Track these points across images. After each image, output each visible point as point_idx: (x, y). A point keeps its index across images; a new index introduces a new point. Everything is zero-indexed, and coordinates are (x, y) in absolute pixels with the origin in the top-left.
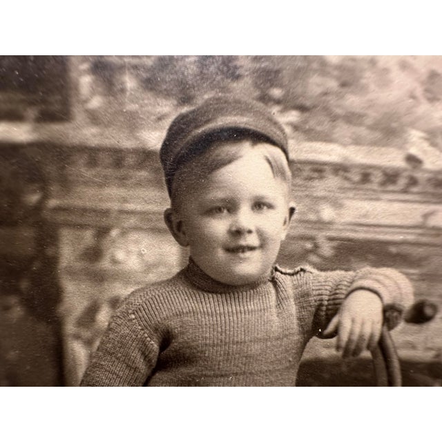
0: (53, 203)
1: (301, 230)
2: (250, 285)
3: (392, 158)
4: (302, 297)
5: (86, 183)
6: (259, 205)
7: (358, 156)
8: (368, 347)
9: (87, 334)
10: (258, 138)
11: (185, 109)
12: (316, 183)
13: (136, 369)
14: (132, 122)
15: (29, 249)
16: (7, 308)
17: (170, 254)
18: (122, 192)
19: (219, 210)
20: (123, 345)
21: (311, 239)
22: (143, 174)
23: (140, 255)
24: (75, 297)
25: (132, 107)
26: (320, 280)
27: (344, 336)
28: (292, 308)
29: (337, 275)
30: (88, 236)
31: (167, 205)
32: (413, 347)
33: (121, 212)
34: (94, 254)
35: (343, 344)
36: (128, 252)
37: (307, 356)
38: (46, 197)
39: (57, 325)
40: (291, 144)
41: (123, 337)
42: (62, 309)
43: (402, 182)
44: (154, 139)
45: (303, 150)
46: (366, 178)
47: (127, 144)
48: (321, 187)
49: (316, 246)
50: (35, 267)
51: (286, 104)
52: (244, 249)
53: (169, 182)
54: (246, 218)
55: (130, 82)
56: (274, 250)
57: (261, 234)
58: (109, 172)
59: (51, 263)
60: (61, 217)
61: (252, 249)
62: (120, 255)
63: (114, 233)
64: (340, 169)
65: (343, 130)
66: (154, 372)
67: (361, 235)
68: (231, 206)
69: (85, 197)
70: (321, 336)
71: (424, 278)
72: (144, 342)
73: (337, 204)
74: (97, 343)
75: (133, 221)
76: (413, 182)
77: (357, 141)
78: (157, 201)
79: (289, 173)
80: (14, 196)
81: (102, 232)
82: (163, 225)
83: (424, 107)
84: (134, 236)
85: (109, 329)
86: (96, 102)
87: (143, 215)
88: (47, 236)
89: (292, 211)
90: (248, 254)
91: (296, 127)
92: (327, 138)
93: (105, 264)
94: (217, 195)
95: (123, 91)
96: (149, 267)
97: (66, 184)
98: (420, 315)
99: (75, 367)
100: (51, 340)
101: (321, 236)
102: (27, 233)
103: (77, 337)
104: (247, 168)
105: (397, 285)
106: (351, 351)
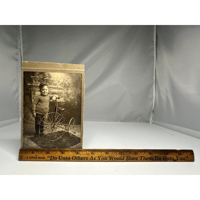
2: (46, 95)
3: (56, 87)
4: (50, 97)
6: (46, 90)
7: (53, 86)
8: (55, 101)
10: (46, 85)
11: (41, 83)
14: (37, 84)
15: (29, 92)
16: (28, 97)
18: (36, 89)
23: (38, 93)
24: (33, 96)
26: (51, 95)
30: (34, 92)
34: (34, 93)
39: (31, 98)
41: (36, 99)
44: (39, 85)
45: (49, 86)
46: (54, 88)
48: (51, 89)
51: (48, 83)
54: (45, 91)
58: (35, 87)
59: (31, 94)
62: (36, 93)
64: (52, 87)
65: (52, 85)
66: (38, 102)
68: (44, 90)
69: (34, 89)
70: (51, 99)
72: (38, 99)
75: (37, 91)
76: (58, 88)
78: (39, 89)
79: (48, 88)
80: (29, 89)
81: (35, 91)
83: (58, 83)
86: (35, 82)
88: (31, 91)
89: (49, 90)
90: (45, 93)
92: (51, 85)
95: (37, 82)
97: (32, 88)
98: (59, 98)
99: (32, 101)
101: (51, 92)
102: (29, 91)
103: (33, 99)
104: (45, 87)
105: (57, 96)
106: (53, 101)
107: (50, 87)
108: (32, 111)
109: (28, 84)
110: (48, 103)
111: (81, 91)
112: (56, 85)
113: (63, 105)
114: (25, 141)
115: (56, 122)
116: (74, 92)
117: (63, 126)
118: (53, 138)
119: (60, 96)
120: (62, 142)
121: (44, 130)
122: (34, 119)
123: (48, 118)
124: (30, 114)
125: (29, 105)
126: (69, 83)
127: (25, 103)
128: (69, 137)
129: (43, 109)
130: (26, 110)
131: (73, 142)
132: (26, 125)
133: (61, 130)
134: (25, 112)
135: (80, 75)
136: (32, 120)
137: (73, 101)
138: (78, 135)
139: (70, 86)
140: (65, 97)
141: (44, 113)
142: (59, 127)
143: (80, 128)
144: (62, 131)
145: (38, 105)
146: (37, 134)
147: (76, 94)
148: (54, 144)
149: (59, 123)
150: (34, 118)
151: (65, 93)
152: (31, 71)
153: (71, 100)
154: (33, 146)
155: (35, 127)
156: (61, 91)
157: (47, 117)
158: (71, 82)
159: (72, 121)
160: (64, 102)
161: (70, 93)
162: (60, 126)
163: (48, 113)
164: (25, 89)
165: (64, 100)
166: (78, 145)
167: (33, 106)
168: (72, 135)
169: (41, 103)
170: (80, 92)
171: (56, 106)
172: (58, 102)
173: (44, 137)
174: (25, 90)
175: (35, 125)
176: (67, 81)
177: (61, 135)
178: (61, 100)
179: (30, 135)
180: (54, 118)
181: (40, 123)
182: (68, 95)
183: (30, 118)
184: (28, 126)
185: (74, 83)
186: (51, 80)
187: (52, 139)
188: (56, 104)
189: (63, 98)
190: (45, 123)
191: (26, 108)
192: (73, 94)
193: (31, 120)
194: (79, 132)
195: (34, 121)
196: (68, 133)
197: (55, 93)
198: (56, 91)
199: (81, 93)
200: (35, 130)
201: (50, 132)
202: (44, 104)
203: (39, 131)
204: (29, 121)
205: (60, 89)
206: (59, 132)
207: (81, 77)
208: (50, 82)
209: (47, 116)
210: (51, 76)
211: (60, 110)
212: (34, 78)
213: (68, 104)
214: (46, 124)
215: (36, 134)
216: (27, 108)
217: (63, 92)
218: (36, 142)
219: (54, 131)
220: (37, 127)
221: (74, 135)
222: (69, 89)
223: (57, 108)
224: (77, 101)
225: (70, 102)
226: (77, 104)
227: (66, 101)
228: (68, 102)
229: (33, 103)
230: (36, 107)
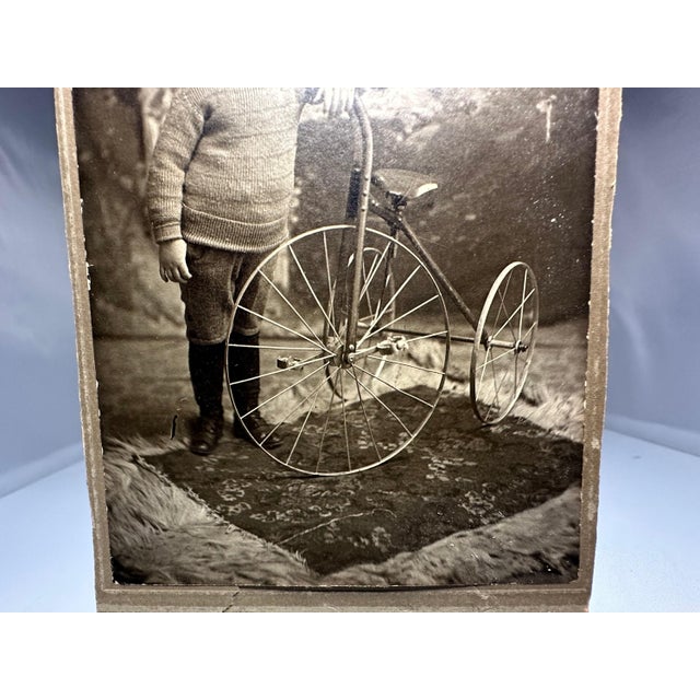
8: (346, 110)
9: (157, 112)
13: (190, 136)
16: (106, 98)
20: (181, 119)
27: (328, 102)
32: (379, 108)
35: (328, 109)
37: (303, 119)
41: (181, 112)
66: (202, 137)
70: (311, 103)
72: (193, 114)
74: (164, 118)
85: (172, 107)
99: (151, 136)
100: (135, 118)
103: (151, 115)
106: (333, 113)
108: (152, 225)
110: (289, 144)
113: (421, 147)
114: (117, 483)
115: (364, 311)
117: (424, 347)
118: (342, 455)
120: (421, 488)
121: (265, 390)
122: (172, 295)
123: (295, 276)
124: (137, 258)
125: (129, 172)
127: (86, 157)
128: (477, 444)
129: (246, 200)
130: (108, 222)
131: (516, 484)
132: (114, 350)
133: (403, 377)
134: (98, 240)
136: (159, 311)
137: (515, 96)
138: (559, 420)
141: (255, 237)
142: (388, 351)
143: (578, 353)
144: (419, 388)
145: (196, 167)
146: (210, 427)
148: (356, 504)
149: (387, 317)
150: (175, 290)
154: (182, 521)
155: (185, 363)
157: (282, 275)
159: (511, 291)
160: (427, 113)
162: (403, 342)
163: (286, 231)
165: (435, 93)
166: (557, 501)
167: (163, 184)
168: (511, 420)
169: (223, 144)
171: (358, 157)
172: (375, 123)
173: (269, 445)
175: (186, 346)
177: (413, 422)
179: (152, 433)
180: (346, 276)
181: (228, 326)
183: (141, 287)
184: (136, 362)
187: (338, 460)
190: (266, 324)
191: (104, 210)
193: (149, 305)
194: (571, 390)
195: (181, 318)
196: (471, 402)
200: (188, 390)
201: (316, 406)
202: (252, 148)
203: (227, 398)
204: (135, 318)
206: (392, 397)
209: (285, 262)
211: (398, 201)
213: (473, 129)
214: (277, 338)
215: (204, 424)
216: (110, 202)
218: (207, 491)
219: (351, 396)
220: (205, 362)
221: (526, 424)
223: (368, 183)
224: (554, 97)
225: (485, 112)
226: (552, 121)
227: (445, 103)
228: (473, 113)
229: (160, 148)
230: (184, 186)
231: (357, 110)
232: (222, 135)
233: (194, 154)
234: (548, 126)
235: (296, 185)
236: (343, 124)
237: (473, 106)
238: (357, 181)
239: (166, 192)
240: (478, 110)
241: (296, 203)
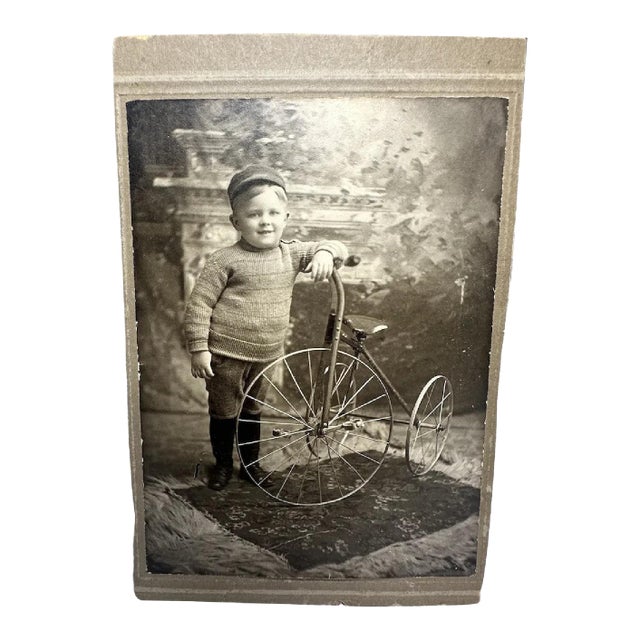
0: (180, 212)
1: (292, 224)
2: (270, 248)
3: (335, 191)
4: (294, 253)
5: (195, 204)
6: (272, 212)
7: (318, 190)
8: (327, 277)
9: (194, 270)
10: (271, 183)
11: (239, 171)
12: (299, 203)
13: (217, 287)
14: (215, 177)
15: (169, 233)
16: (158, 259)
17: (233, 235)
18: (211, 207)
19: (254, 215)
20: (211, 276)
21: (298, 227)
22: (220, 200)
23: (219, 235)
24: (189, 254)
25: (215, 171)
26: (303, 247)
27: (315, 272)
28: (289, 259)
29: (310, 244)
30: (195, 227)
31: (231, 213)
32: (349, 277)
33: (211, 216)
34: (198, 235)
35: (314, 275)
36: (213, 234)
37: (297, 281)
38: (176, 210)
39: (181, 266)
40: (287, 186)
41: (211, 272)
42: (183, 259)
43: (340, 201)
44: (225, 184)
45: (292, 188)
46: (322, 200)
47: (213, 187)
48: (301, 204)
49: (300, 231)
50: (172, 240)
51: (284, 168)
52: (266, 232)
53: (232, 204)
54: (267, 218)
55: (214, 160)
56: (280, 233)
57: (273, 225)
58: (205, 198)
59: (179, 239)
60: (183, 219)
61: (270, 232)
62: (210, 235)
63: (207, 225)
64: (310, 196)
65: (310, 179)
66: (225, 288)
67: (321, 226)
68: (260, 213)
69: (194, 209)
70: (303, 271)
71: (353, 245)
72: (220, 274)
73: (309, 212)
74: (199, 275)
75: (215, 220)
76: (345, 201)
77: (318, 184)
78: (226, 211)
79: (286, 198)
80: (163, 210)
81: (202, 225)
82: (229, 222)
83: (349, 168)
84: (217, 226)
85: (205, 268)
86: (199, 169)
87: (220, 218)
88: (177, 227)
89: (288, 215)
90: (268, 234)
91: (289, 178)
92: (304, 183)
93: (203, 239)
94: (253, 208)
95: (211, 164)
96: (223, 241)
97: (185, 204)
98: (351, 262)
99: (189, 285)
100: (178, 273)
101: (302, 226)
102: (168, 226)
103: (190, 272)
104: (267, 197)
105: (342, 249)
106: (318, 279)
107: (300, 196)
108: (188, 341)
109: (158, 182)
110: (286, 297)
111: (494, 213)
112: (332, 179)
113: (377, 302)
114: (154, 506)
115: (335, 402)
116: (448, 219)
117: (375, 426)
119: (362, 250)
120: (370, 515)
121: (263, 450)
122: (200, 387)
123: (287, 378)
124: (176, 362)
125: (173, 306)
126: (418, 165)
127: (141, 295)
128: (409, 488)
129: (255, 329)
130: (154, 338)
132: (154, 420)
133: (362, 445)
134: (147, 349)
135: (499, 106)
136: (189, 395)
137: (441, 275)
139: (426, 186)
140: (391, 253)
141: (261, 353)
142: (350, 428)
143: (477, 433)
144: (371, 452)
145: (220, 306)
146: (223, 472)
147: (464, 233)
149: (349, 407)
151: (392, 230)
152: (171, 94)
153: (429, 269)
154: (199, 532)
155: (206, 430)
156: (364, 216)
157: (278, 377)
158: (432, 155)
159: (435, 394)
160: (382, 282)
161: (421, 226)
162: (361, 423)
163: (283, 350)
164: (140, 214)
165: (388, 271)
167: (196, 316)
168: (433, 472)
169: (241, 293)
170: (485, 220)
171: (334, 306)
172: (346, 286)
173: (264, 486)
174: (143, 220)
175: (209, 420)
176: (404, 150)
177: (366, 473)
178: (363, 275)
179: (181, 474)
180: (323, 380)
181: (240, 407)
182: (411, 241)
184: (171, 428)
185: (450, 165)
186: (304, 147)
188: (335, 298)
189: (378, 262)
190: (266, 408)
191: (153, 328)
192: (444, 235)
193: (182, 392)
194: (473, 454)
195: (205, 401)
197: (330, 234)
198: (334, 216)
199: (494, 225)
201: (299, 461)
202: (261, 297)
204: (172, 399)
205: (359, 203)
206: (352, 457)
207: (500, 118)
208: (297, 160)
209: (281, 370)
210: (302, 122)
211: (360, 335)
212: (196, 139)
213: (413, 293)
214: (272, 417)
216: (157, 327)
217: (382, 223)
218: (219, 513)
219: (323, 455)
221: (443, 476)
222: (421, 202)
223: (340, 324)
224: (466, 277)
225: (421, 283)
226: (465, 292)
227: (394, 277)
228: (413, 284)
229: (195, 292)
230: (211, 318)
231: (334, 277)
232: (240, 288)
233: (220, 298)
234: (462, 294)
235: (290, 322)
236: (325, 286)
237: (413, 279)
238: (332, 321)
239: (198, 321)
240: (416, 282)
241: (290, 333)
